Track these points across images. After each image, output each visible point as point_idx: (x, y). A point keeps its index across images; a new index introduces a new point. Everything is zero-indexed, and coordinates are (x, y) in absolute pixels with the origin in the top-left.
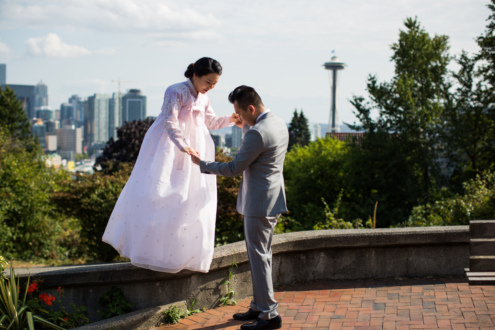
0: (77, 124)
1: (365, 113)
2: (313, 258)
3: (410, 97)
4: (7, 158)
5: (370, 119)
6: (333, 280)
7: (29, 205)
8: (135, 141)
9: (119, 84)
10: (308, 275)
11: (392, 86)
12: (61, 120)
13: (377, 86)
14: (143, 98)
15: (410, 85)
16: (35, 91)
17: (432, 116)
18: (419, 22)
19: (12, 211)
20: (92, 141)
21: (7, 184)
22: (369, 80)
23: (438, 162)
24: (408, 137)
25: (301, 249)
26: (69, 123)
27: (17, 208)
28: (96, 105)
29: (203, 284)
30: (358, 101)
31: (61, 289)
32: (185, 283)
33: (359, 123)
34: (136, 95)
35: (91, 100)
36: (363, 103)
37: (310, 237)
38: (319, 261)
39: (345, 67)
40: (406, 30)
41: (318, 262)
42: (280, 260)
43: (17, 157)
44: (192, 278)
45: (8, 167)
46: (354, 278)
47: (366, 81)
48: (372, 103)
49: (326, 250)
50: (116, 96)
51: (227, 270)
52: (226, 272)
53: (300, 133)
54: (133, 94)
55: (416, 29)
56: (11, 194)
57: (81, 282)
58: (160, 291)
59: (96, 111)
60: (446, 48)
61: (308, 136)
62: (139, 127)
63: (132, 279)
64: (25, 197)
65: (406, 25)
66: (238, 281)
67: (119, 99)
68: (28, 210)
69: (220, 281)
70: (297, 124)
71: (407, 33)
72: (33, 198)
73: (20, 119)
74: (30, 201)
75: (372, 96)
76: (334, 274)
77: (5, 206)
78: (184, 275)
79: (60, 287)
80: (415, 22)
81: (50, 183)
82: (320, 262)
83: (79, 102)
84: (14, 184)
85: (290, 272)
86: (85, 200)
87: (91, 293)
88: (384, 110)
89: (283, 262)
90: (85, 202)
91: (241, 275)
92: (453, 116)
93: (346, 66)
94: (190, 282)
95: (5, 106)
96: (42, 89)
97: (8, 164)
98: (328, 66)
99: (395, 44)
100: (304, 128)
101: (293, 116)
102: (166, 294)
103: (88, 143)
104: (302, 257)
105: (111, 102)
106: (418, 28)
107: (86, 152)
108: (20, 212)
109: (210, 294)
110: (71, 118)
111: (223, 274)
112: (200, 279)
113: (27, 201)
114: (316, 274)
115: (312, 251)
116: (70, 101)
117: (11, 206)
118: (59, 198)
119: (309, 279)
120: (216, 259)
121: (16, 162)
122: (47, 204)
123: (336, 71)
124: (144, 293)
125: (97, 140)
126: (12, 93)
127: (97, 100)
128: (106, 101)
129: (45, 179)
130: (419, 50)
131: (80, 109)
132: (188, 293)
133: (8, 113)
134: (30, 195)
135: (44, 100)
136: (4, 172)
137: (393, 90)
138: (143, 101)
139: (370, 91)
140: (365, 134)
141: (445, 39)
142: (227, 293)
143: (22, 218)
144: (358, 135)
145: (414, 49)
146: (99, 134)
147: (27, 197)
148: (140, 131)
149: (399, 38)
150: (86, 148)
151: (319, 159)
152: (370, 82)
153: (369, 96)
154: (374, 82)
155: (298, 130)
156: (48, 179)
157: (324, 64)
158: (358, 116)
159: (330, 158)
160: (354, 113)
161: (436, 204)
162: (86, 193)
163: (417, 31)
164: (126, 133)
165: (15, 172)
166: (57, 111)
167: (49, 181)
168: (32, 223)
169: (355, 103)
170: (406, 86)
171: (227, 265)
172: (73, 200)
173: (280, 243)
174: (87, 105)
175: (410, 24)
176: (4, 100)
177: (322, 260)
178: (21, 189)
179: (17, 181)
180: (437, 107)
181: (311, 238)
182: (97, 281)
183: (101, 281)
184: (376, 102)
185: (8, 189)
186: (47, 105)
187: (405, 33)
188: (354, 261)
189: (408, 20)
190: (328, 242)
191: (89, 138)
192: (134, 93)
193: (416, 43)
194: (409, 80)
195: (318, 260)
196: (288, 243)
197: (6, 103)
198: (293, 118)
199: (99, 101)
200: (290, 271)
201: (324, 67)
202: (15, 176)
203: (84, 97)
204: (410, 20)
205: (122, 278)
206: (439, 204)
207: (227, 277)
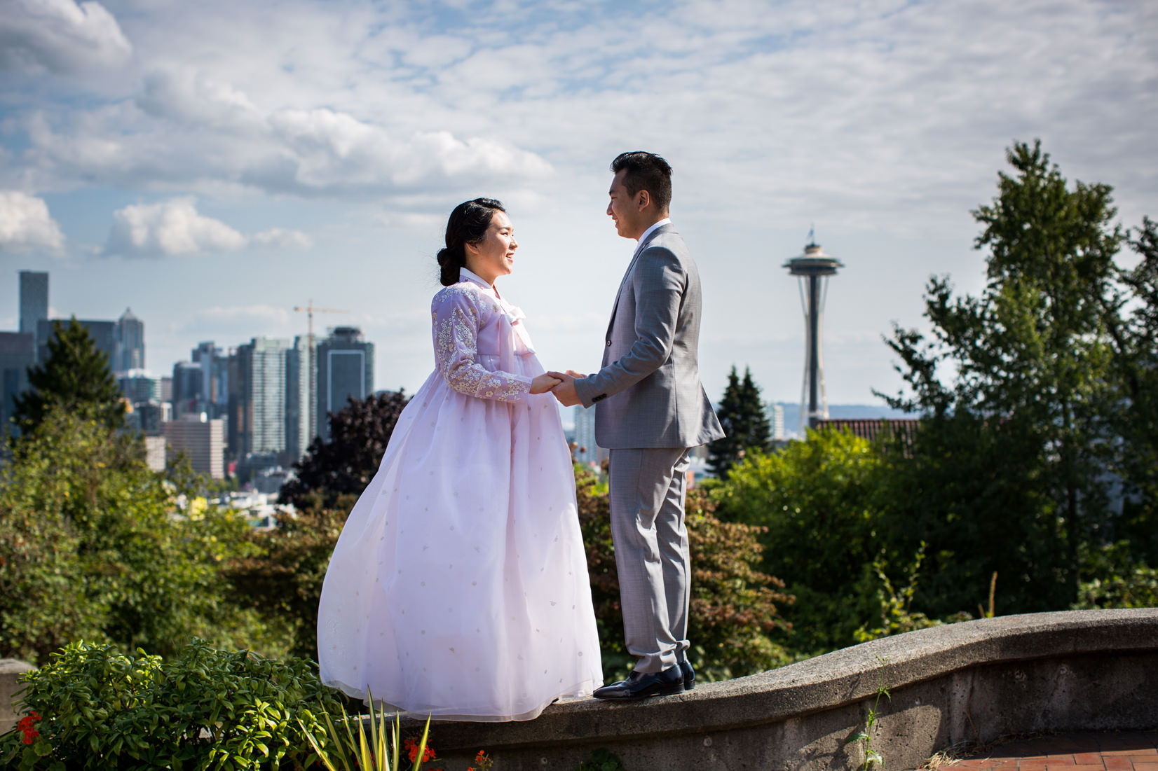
0: (212, 410)
1: (924, 369)
2: (1043, 678)
3: (1033, 330)
4: (106, 481)
5: (938, 383)
6: (1092, 731)
7: (161, 591)
8: (373, 444)
9: (310, 316)
10: (1033, 719)
11: (985, 307)
12: (174, 401)
13: (952, 307)
14: (367, 348)
15: (1031, 302)
16: (115, 335)
17: (1085, 374)
18: (1046, 156)
19: (120, 604)
20: (247, 448)
21: (111, 542)
22: (933, 293)
23: (1101, 483)
24: (1031, 424)
25: (1020, 656)
26: (194, 408)
27: (133, 598)
28: (256, 366)
29: (810, 741)
30: (907, 342)
31: (485, 755)
32: (770, 739)
33: (910, 395)
34: (349, 341)
35: (246, 352)
36: (919, 348)
37: (1038, 628)
38: (1057, 684)
39: (839, 270)
40: (1015, 174)
41: (1056, 688)
42: (970, 683)
43: (130, 479)
44: (786, 727)
45: (113, 503)
46: (1143, 725)
47: (924, 296)
48: (941, 347)
49: (1073, 659)
50: (304, 344)
51: (860, 706)
52: (858, 712)
53: (744, 423)
54: (342, 338)
55: (1038, 173)
56: (119, 565)
57: (520, 741)
58: (713, 759)
59: (257, 380)
60: (1106, 216)
61: (763, 430)
62: (381, 411)
63: (646, 731)
64: (150, 571)
65: (1015, 162)
66: (884, 735)
67: (311, 350)
68: (158, 602)
69: (845, 733)
70: (737, 401)
71: (1019, 182)
72: (169, 575)
73: (103, 395)
74: (162, 581)
75: (939, 329)
76: (1093, 717)
77: (106, 594)
78: (771, 718)
79: (482, 752)
80: (1036, 155)
81: (206, 539)
82: (1060, 688)
83: (216, 359)
84: (126, 543)
85: (991, 713)
86: (306, 578)
87: (544, 766)
88: (968, 362)
89: (977, 688)
90: (308, 582)
91: (889, 720)
92: (1130, 375)
93: (841, 266)
94: (783, 736)
95: (69, 365)
96: (132, 328)
97: (112, 494)
98: (797, 267)
99: (986, 209)
100: (755, 411)
101: (727, 383)
102: (727, 764)
103: (239, 455)
104: (1018, 677)
105: (291, 358)
106: (1042, 168)
107: (232, 475)
108: (139, 609)
109: (826, 765)
110: (198, 396)
111: (851, 716)
112: (804, 729)
113: (155, 582)
114: (1050, 715)
115: (1040, 661)
116: (196, 356)
117: (120, 595)
118: (244, 573)
119: (1034, 728)
120: (842, 679)
121: (129, 491)
122: (202, 589)
123: (817, 279)
124: (672, 764)
125: (260, 446)
126: (85, 335)
127: (258, 354)
128: (280, 355)
129: (194, 531)
130: (1046, 220)
131: (220, 376)
132: (779, 764)
133: (76, 381)
134: (162, 567)
135: (136, 354)
136: (102, 513)
137: (988, 315)
138: (366, 354)
139: (934, 319)
140: (925, 420)
141: (1103, 192)
142: (861, 762)
143: (144, 624)
144: (908, 424)
145: (1035, 216)
146: (263, 433)
147: (157, 572)
148: (384, 422)
149: (998, 193)
150: (233, 465)
151: (815, 479)
152: (935, 298)
153: (934, 331)
154: (944, 298)
155: (739, 417)
156: (203, 530)
157: (789, 263)
158: (906, 377)
159: (840, 478)
160: (898, 369)
161: (1138, 575)
162: (307, 560)
163: (1041, 177)
164: (351, 426)
165: (129, 514)
166: (164, 380)
167: (203, 535)
168: (167, 632)
169: (901, 347)
170: (1020, 304)
171: (864, 694)
172: (278, 576)
173: (973, 641)
174: (235, 365)
175: (1024, 159)
176: (67, 351)
177: (1064, 684)
178: (140, 554)
179: (132, 535)
180: (1098, 353)
181: (1041, 630)
182: (561, 738)
183: (572, 737)
184: (950, 344)
185: (115, 554)
186: (142, 366)
187: (1012, 182)
188: (1140, 685)
189: (1018, 149)
190: (1079, 639)
191: (240, 441)
192: (345, 335)
193: (1039, 206)
194: (1029, 291)
195: (1056, 682)
196: (990, 642)
197: (71, 359)
198: (728, 389)
199: (264, 354)
200: (992, 710)
201: (788, 270)
202: (130, 523)
203: (227, 346)
204: (1022, 150)
205: (622, 730)
206: (1145, 576)
207: (861, 724)
